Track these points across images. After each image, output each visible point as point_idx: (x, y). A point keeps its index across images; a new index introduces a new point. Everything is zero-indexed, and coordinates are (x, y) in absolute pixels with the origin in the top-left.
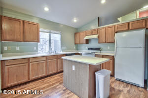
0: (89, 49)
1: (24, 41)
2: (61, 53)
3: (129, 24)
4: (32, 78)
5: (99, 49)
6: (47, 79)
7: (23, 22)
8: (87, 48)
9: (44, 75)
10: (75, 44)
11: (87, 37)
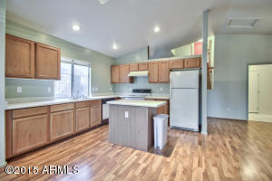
0: (135, 91)
1: (36, 77)
2: (91, 97)
3: (184, 61)
4: (53, 138)
5: (148, 91)
6: (77, 139)
7: (36, 44)
8: (131, 89)
9: (71, 132)
10: (112, 83)
11: (132, 74)
